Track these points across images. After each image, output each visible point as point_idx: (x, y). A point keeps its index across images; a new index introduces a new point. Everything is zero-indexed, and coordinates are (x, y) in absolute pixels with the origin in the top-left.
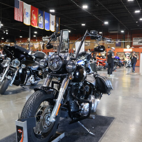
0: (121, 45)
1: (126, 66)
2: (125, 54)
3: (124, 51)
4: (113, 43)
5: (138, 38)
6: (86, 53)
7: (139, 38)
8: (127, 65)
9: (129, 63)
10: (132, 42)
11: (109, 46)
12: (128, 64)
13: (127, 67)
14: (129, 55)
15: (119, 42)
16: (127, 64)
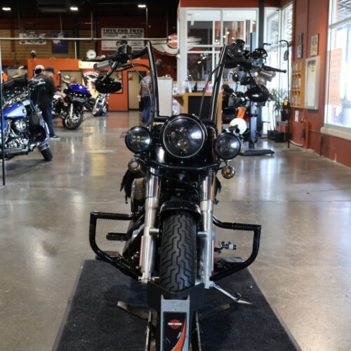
0: (69, 49)
1: (94, 113)
2: (83, 76)
3: (81, 67)
4: (44, 43)
5: (115, 31)
6: (26, 81)
7: (117, 30)
8: (98, 110)
9: (100, 101)
10: (100, 41)
11: (33, 52)
12: (98, 106)
13: (95, 116)
14: (96, 79)
15: (61, 40)
16: (95, 106)
